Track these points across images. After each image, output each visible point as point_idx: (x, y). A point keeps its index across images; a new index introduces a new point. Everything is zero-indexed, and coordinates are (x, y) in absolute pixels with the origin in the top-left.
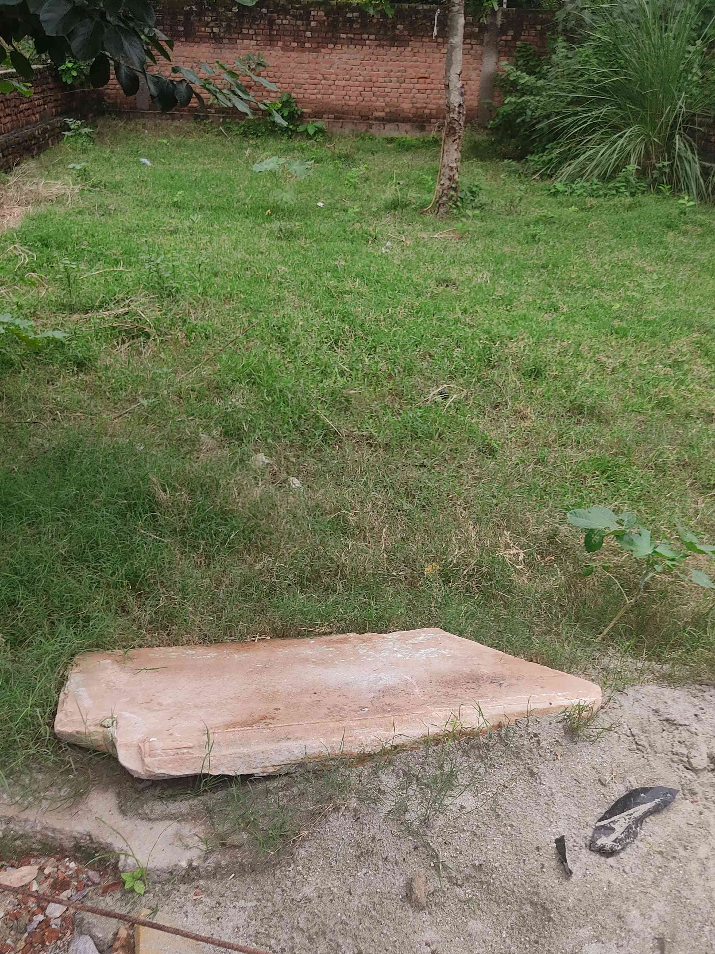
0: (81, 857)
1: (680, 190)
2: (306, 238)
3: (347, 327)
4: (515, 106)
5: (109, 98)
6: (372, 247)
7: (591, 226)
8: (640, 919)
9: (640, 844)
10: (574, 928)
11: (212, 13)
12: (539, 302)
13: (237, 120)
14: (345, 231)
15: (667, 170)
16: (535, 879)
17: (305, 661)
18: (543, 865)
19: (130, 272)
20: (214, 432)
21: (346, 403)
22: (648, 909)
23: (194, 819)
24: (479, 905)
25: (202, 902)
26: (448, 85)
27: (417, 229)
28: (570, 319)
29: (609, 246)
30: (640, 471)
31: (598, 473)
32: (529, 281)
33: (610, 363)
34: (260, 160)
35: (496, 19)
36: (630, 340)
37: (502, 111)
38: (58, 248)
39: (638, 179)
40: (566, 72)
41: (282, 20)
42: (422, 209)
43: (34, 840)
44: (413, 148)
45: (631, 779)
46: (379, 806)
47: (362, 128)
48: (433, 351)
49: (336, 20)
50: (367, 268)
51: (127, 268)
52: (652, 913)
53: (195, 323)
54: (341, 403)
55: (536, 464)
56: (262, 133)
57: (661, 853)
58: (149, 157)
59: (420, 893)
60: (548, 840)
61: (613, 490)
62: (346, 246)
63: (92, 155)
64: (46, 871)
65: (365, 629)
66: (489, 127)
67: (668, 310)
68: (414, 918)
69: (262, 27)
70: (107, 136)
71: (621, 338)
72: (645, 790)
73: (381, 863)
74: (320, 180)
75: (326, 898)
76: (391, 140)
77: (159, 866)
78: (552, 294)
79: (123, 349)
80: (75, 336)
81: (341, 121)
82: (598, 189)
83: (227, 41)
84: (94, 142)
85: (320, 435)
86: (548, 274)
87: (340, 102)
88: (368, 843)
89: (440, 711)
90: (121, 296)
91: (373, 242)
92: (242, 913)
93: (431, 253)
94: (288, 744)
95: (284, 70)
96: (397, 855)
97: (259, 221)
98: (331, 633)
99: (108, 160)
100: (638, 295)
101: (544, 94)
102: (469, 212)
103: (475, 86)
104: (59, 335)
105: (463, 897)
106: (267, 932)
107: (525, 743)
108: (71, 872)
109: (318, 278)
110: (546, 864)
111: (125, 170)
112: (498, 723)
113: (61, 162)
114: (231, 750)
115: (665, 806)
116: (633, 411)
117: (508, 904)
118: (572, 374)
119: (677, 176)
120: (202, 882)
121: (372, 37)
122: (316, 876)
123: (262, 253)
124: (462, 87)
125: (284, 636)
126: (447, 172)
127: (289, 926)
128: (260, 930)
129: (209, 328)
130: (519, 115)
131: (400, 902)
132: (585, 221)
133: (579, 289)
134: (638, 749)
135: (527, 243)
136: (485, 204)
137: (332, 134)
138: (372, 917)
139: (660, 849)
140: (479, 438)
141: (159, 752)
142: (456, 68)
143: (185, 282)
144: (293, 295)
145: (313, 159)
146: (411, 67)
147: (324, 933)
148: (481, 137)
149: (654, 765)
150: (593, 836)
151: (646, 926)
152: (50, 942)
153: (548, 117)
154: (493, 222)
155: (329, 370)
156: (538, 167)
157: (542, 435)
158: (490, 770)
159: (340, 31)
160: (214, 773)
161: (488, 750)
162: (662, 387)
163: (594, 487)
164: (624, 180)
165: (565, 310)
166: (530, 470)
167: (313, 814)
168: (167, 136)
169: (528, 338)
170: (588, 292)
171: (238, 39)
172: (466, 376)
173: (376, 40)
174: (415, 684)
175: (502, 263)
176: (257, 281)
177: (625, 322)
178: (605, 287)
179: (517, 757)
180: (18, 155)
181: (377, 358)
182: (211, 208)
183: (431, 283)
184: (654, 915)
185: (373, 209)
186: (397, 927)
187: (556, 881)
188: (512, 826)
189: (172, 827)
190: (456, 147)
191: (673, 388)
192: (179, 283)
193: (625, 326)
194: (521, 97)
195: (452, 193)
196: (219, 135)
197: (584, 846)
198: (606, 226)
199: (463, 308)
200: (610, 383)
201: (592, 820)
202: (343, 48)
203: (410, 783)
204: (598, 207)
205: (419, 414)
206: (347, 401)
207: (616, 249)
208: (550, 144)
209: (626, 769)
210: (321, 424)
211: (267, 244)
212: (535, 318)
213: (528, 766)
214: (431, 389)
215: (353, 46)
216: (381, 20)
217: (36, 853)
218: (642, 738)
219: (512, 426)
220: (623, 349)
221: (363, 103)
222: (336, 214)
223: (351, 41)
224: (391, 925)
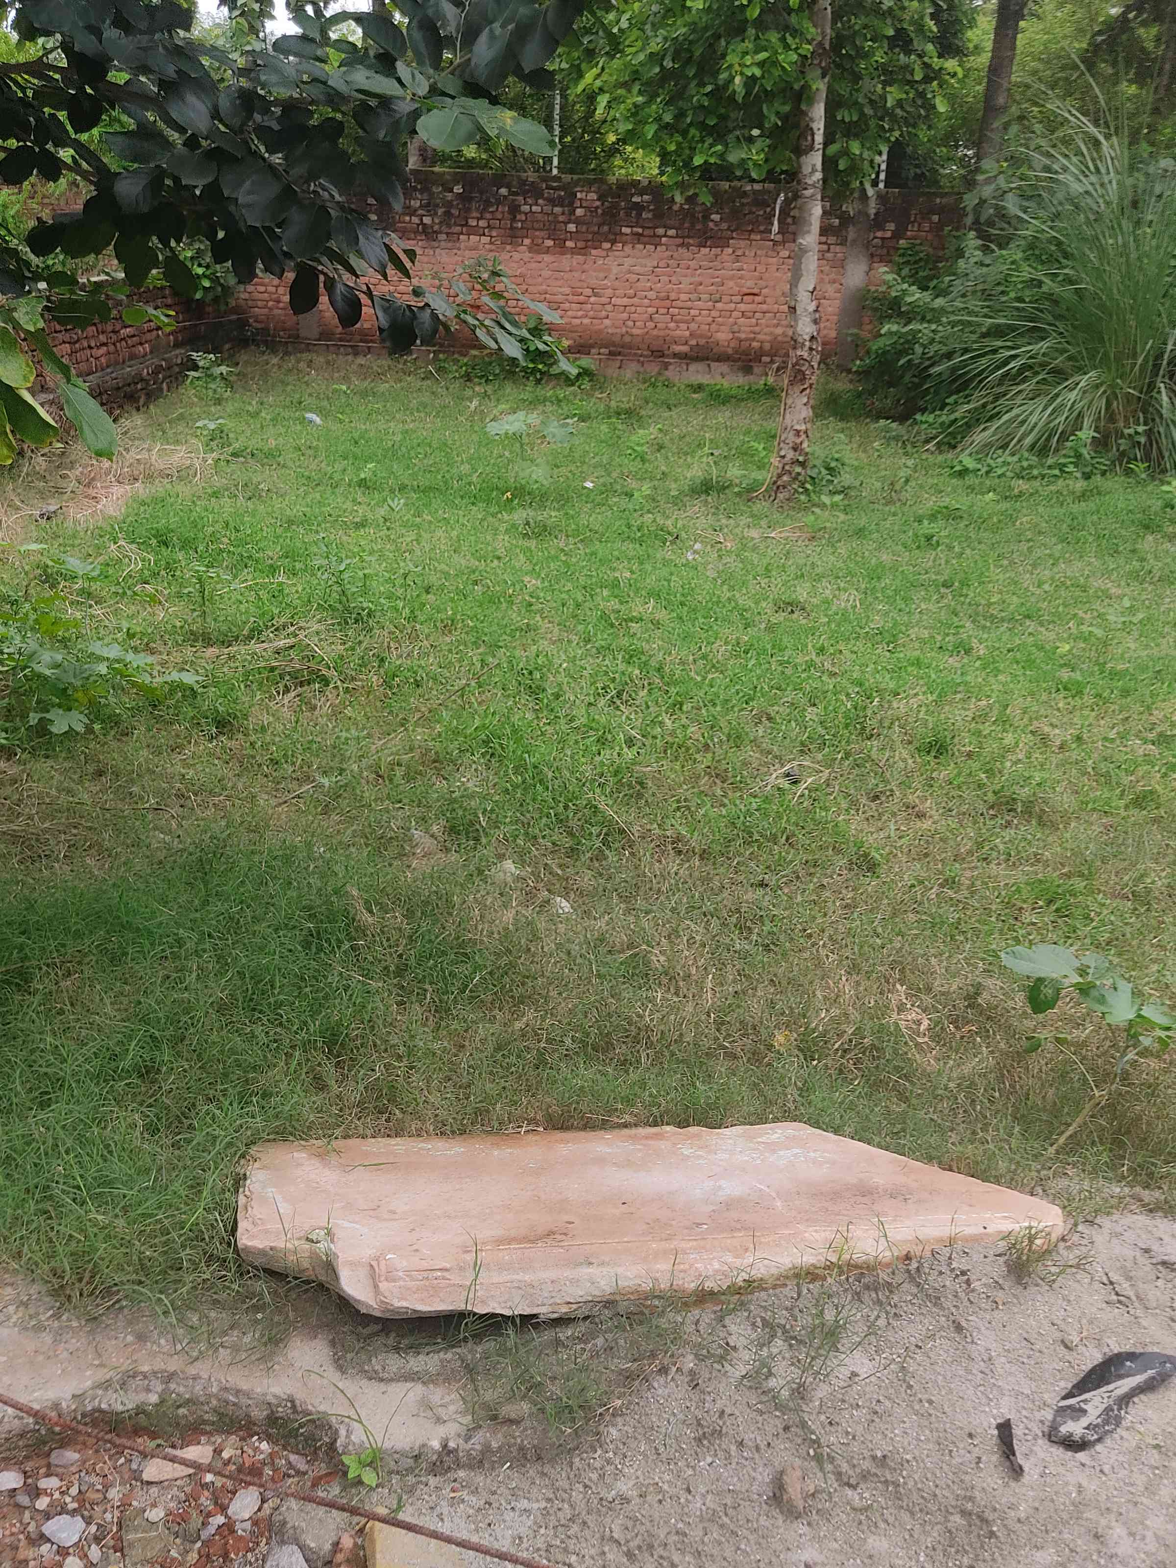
0: (278, 1434)
1: (1164, 471)
2: (567, 536)
3: (637, 672)
4: (895, 338)
5: (256, 321)
6: (672, 550)
7: (1021, 524)
8: (1127, 1541)
9: (1125, 1434)
10: (1027, 1549)
11: (421, 194)
12: (939, 638)
13: (456, 356)
14: (629, 526)
15: (1143, 440)
16: (967, 1478)
17: (601, 1161)
18: (979, 1458)
19: (295, 585)
20: (435, 828)
21: (638, 787)
22: (1140, 1527)
23: (447, 1380)
24: (883, 1514)
25: (463, 1501)
26: (794, 308)
27: (742, 523)
28: (990, 666)
29: (1050, 556)
30: (1108, 901)
31: (1041, 903)
32: (923, 606)
33: (1057, 735)
34: (492, 417)
35: (868, 205)
36: (1088, 700)
37: (874, 348)
38: (182, 548)
39: (1096, 452)
40: (980, 287)
41: (531, 206)
42: (749, 493)
43: (206, 1408)
44: (734, 400)
45: (1109, 1341)
46: (728, 1367)
47: (653, 368)
48: (772, 711)
49: (614, 206)
50: (666, 583)
51: (288, 578)
52: (1146, 1532)
53: (398, 663)
54: (630, 786)
55: (942, 886)
56: (495, 375)
57: (1157, 1447)
58: (320, 411)
59: (794, 1490)
60: (985, 1424)
61: (1066, 929)
62: (631, 548)
63: (230, 407)
64: (226, 1455)
65: (687, 1120)
66: (854, 369)
67: (1147, 656)
68: (786, 1529)
69: (500, 217)
70: (252, 379)
71: (1073, 697)
72: (1132, 1356)
73: (733, 1448)
74: (587, 448)
75: (652, 1498)
76: (699, 388)
77: (399, 1446)
78: (961, 627)
79: (286, 701)
80: (212, 681)
81: (620, 358)
82: (1031, 467)
83: (444, 236)
84: (232, 387)
85: (598, 836)
86: (954, 596)
87: (618, 331)
88: (714, 1419)
89: (816, 1231)
90: (283, 620)
91: (673, 543)
92: (524, 1517)
93: (765, 562)
94: (590, 1270)
95: (530, 281)
96: (759, 1438)
97: (493, 509)
98: (636, 1125)
99: (256, 415)
100: (1099, 633)
101: (944, 320)
102: (826, 499)
103: (832, 307)
104: (189, 678)
105: (857, 1502)
106: (563, 1545)
107: (948, 1283)
108: (262, 1456)
109: (588, 598)
110: (984, 1458)
111: (283, 430)
112: (905, 1253)
113: (181, 417)
114: (506, 1277)
115: (1163, 1381)
116: (1094, 809)
117: (927, 1513)
118: (996, 751)
119: (1159, 448)
120: (461, 1474)
121: (672, 232)
122: (635, 1466)
123: (499, 558)
124: (816, 311)
125: (563, 1126)
126: (791, 438)
127: (597, 1536)
128: (553, 1543)
129: (420, 671)
130: (901, 353)
131: (764, 1506)
132: (1011, 515)
133: (1003, 620)
134: (1120, 1302)
135: (918, 547)
136: (849, 488)
137: (605, 377)
138: (722, 1526)
139: (1156, 1442)
140: (851, 844)
141: (401, 1274)
142: (808, 282)
143: (382, 600)
144: (550, 622)
145: (575, 415)
146: (732, 278)
147: (651, 1547)
148: (842, 385)
149: (1144, 1323)
150: (1054, 1420)
151: (1137, 1550)
152: (237, 1555)
153: (949, 356)
154: (863, 515)
155: (609, 737)
156: (934, 431)
157: (952, 843)
158: (894, 1323)
159: (621, 223)
160: (481, 1310)
161: (891, 1292)
162: (1140, 774)
163: (1034, 924)
164: (1072, 454)
165: (982, 652)
166: (934, 896)
167: (629, 1377)
168: (346, 379)
169: (924, 693)
170: (1017, 625)
171: (462, 233)
172: (827, 750)
173: (677, 236)
174: (774, 1195)
175: (879, 578)
176: (493, 600)
177: (1078, 673)
178: (1046, 618)
179: (935, 1305)
180: (115, 406)
181: (684, 721)
182: (418, 489)
183: (766, 606)
184: (1149, 1534)
185: (672, 494)
186: (761, 1540)
187: (1000, 1482)
188: (930, 1402)
189: (417, 1390)
190: (805, 400)
191: (1159, 775)
192: (372, 602)
193: (1080, 679)
194: (905, 325)
195: (798, 469)
196: (428, 378)
197: (1040, 1434)
198: (1044, 525)
199: (818, 646)
200: (1057, 766)
201: (1052, 1398)
202: (626, 248)
203: (773, 1336)
204: (1031, 495)
205: (754, 806)
206: (641, 784)
207: (1061, 560)
208: (955, 397)
209: (1103, 1328)
210: (599, 818)
211: (507, 544)
212: (934, 663)
213: (952, 1318)
214: (772, 768)
215: (641, 246)
216: (686, 207)
217: (208, 1428)
218: (1125, 1287)
219: (902, 828)
220: (1078, 713)
221: (655, 332)
222: (614, 500)
223: (638, 238)
224: (751, 1537)
